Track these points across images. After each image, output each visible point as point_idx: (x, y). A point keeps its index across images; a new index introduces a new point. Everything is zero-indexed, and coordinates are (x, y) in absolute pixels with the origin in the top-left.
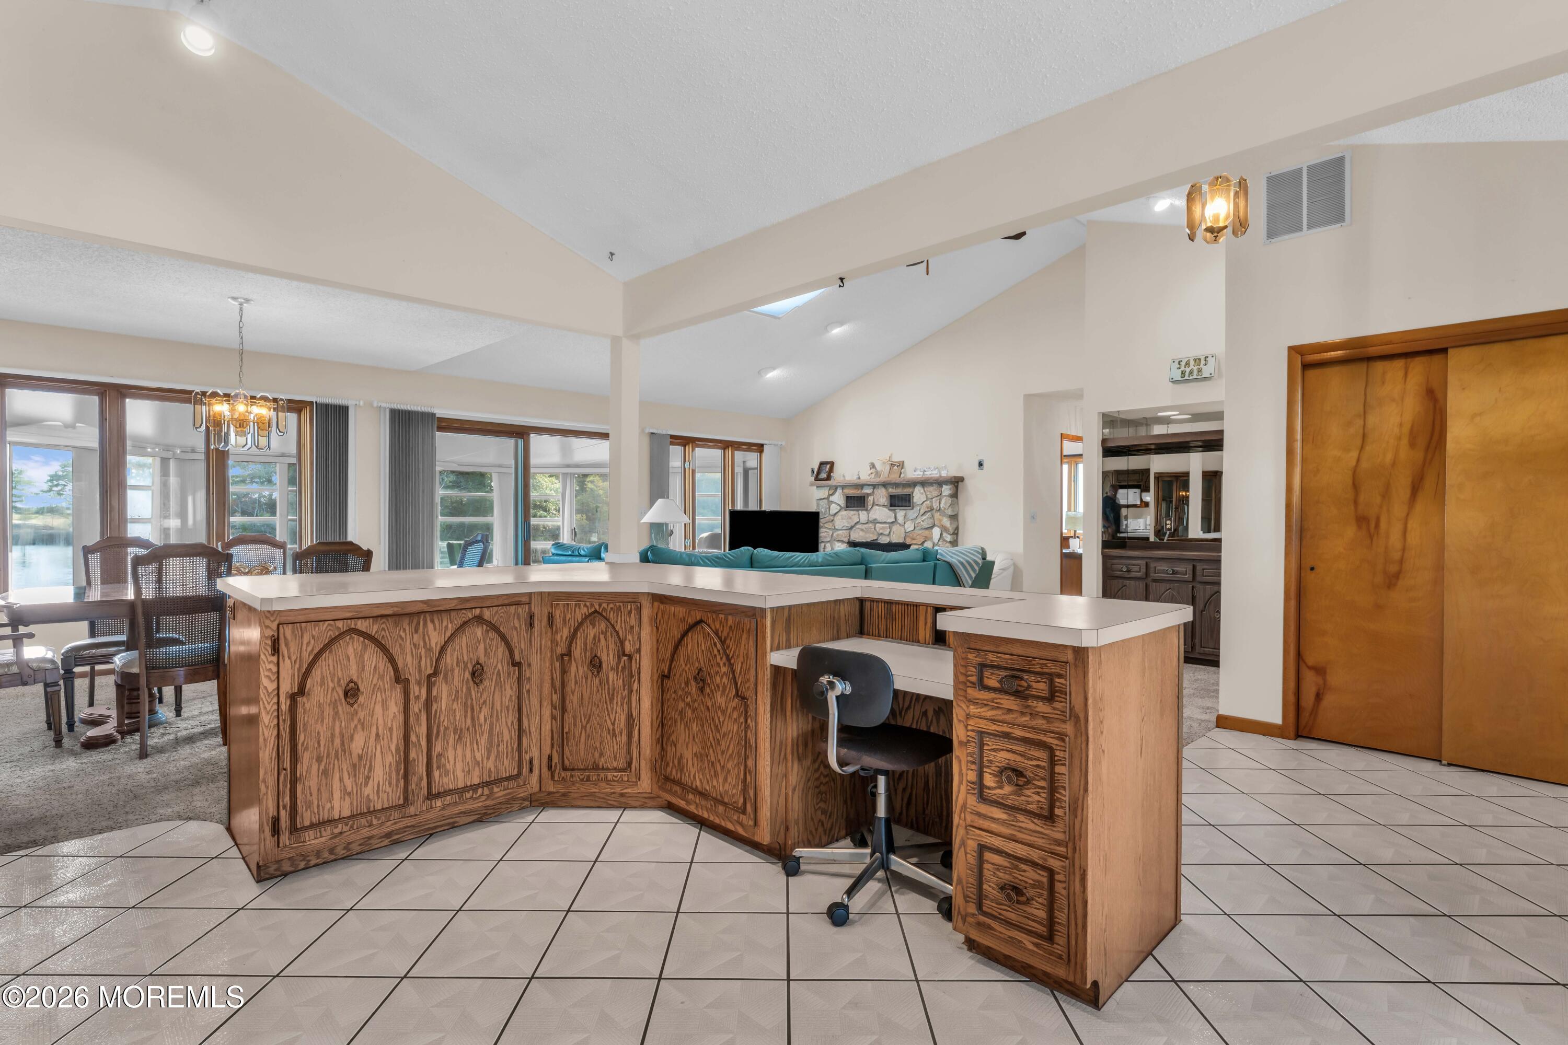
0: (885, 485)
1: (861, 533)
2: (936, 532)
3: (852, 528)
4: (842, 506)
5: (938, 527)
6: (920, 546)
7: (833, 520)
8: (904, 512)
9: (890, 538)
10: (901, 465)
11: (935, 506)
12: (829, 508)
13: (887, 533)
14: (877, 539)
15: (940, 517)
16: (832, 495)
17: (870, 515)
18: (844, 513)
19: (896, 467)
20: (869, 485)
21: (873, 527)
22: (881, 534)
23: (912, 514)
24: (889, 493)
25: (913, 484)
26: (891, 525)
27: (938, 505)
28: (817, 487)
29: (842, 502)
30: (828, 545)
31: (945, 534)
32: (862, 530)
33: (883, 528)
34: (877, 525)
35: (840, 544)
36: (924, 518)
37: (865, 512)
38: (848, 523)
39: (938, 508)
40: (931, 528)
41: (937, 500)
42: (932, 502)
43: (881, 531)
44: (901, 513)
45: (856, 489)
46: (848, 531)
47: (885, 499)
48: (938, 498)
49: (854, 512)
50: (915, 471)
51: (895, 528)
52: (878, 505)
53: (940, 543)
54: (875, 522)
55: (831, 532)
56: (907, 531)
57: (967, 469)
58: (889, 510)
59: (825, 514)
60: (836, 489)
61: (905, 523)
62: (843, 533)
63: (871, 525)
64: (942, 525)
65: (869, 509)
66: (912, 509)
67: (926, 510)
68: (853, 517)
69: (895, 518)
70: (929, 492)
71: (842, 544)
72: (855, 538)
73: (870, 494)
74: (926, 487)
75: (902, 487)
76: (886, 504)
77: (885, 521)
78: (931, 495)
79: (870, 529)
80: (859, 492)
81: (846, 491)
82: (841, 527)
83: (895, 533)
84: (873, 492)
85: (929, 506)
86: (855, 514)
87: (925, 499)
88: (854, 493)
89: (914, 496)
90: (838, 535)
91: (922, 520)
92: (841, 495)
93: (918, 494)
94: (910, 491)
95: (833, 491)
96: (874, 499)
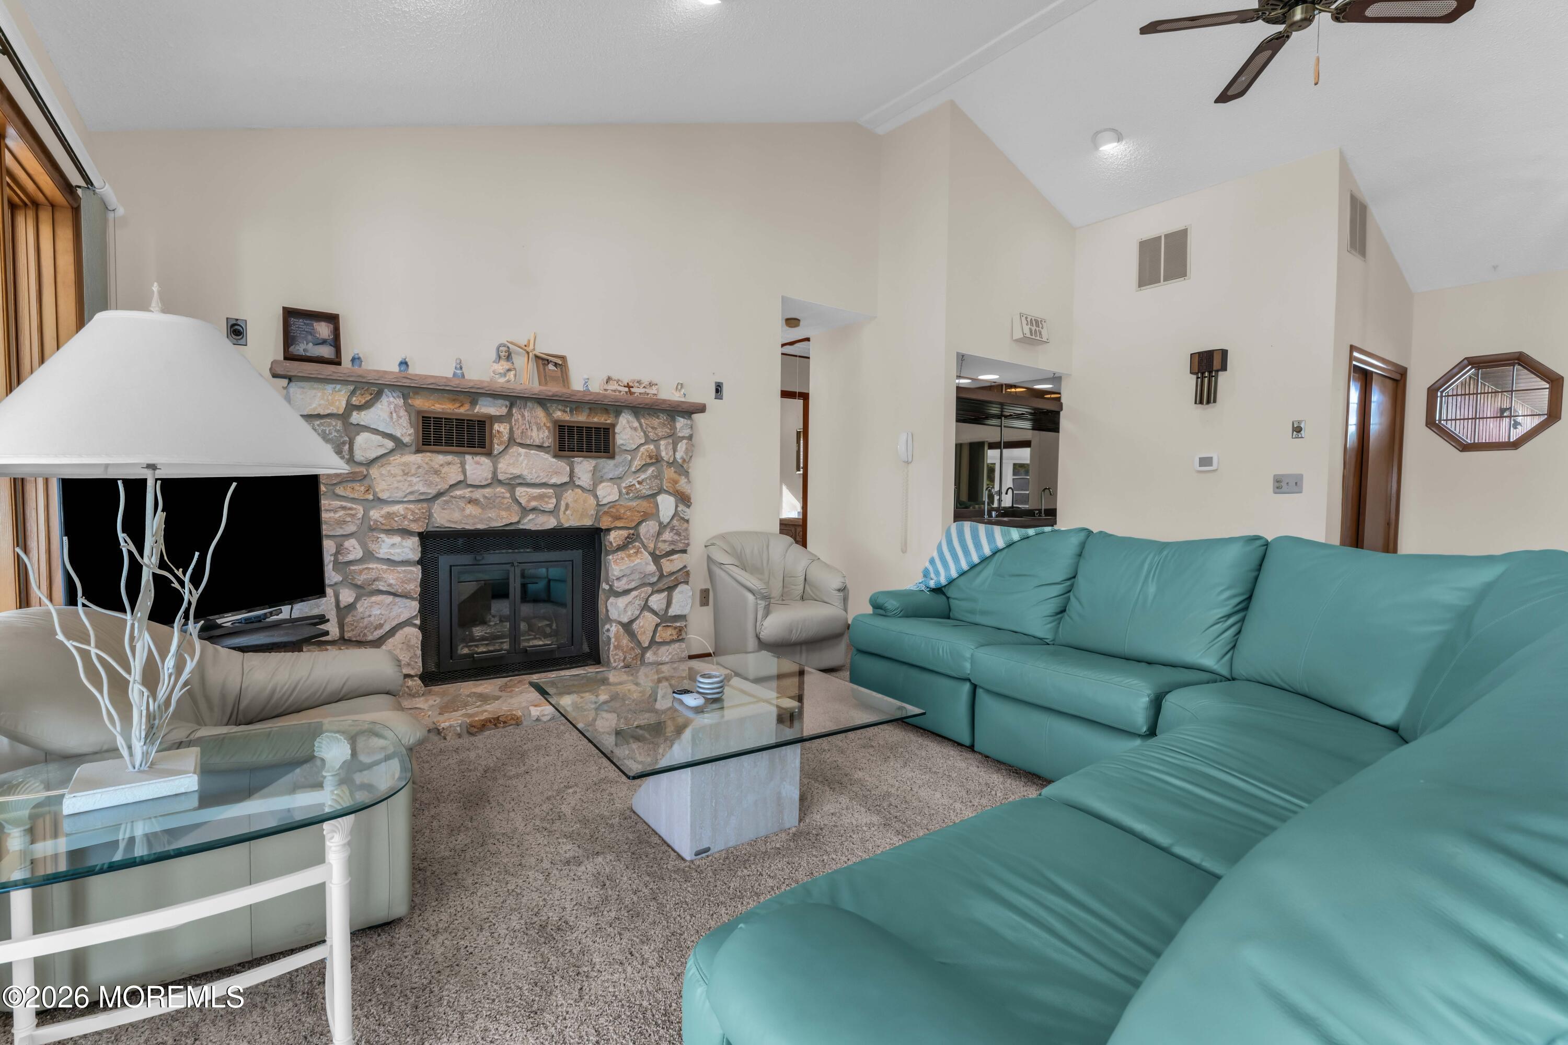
0: (542, 401)
1: (470, 509)
2: (665, 503)
3: (436, 496)
4: (406, 440)
5: (670, 494)
6: (632, 532)
7: (365, 477)
8: (593, 462)
9: (557, 517)
10: (561, 363)
11: (666, 453)
12: (351, 443)
13: (551, 507)
14: (518, 522)
15: (675, 476)
16: (360, 408)
17: (500, 466)
18: (410, 459)
19: (551, 367)
20: (495, 397)
21: (506, 495)
22: (534, 509)
23: (609, 467)
24: (554, 420)
25: (616, 408)
26: (559, 491)
27: (671, 453)
28: (298, 381)
29: (405, 430)
32: (471, 501)
33: (541, 497)
34: (520, 491)
35: (397, 539)
36: (643, 476)
37: (484, 460)
38: (429, 484)
39: (672, 459)
40: (654, 496)
41: (668, 443)
42: (658, 448)
43: (534, 504)
44: (584, 467)
45: (452, 399)
46: (423, 504)
47: (543, 432)
48: (671, 440)
49: (449, 458)
50: (607, 383)
51: (569, 496)
52: (522, 445)
53: (675, 522)
54: (514, 483)
55: (360, 509)
56: (604, 502)
57: (701, 393)
58: (554, 457)
60: (378, 395)
61: (595, 485)
62: (407, 508)
63: (500, 490)
64: (677, 491)
65: (496, 452)
66: (612, 457)
67: (648, 461)
68: (444, 470)
69: (572, 474)
70: (652, 428)
71: (403, 538)
72: (456, 523)
73: (499, 419)
74: (641, 417)
75: (588, 411)
76: (546, 444)
77: (544, 481)
78: (657, 434)
79: (504, 498)
80: (463, 410)
81: (421, 403)
82: (398, 495)
83: (571, 505)
84: (509, 414)
85: (654, 454)
86: (449, 464)
87: (643, 441)
88: (449, 411)
89: (616, 431)
90: (389, 516)
91: (639, 479)
92: (403, 413)
93: (629, 429)
94: (609, 422)
95: (369, 398)
96: (511, 431)
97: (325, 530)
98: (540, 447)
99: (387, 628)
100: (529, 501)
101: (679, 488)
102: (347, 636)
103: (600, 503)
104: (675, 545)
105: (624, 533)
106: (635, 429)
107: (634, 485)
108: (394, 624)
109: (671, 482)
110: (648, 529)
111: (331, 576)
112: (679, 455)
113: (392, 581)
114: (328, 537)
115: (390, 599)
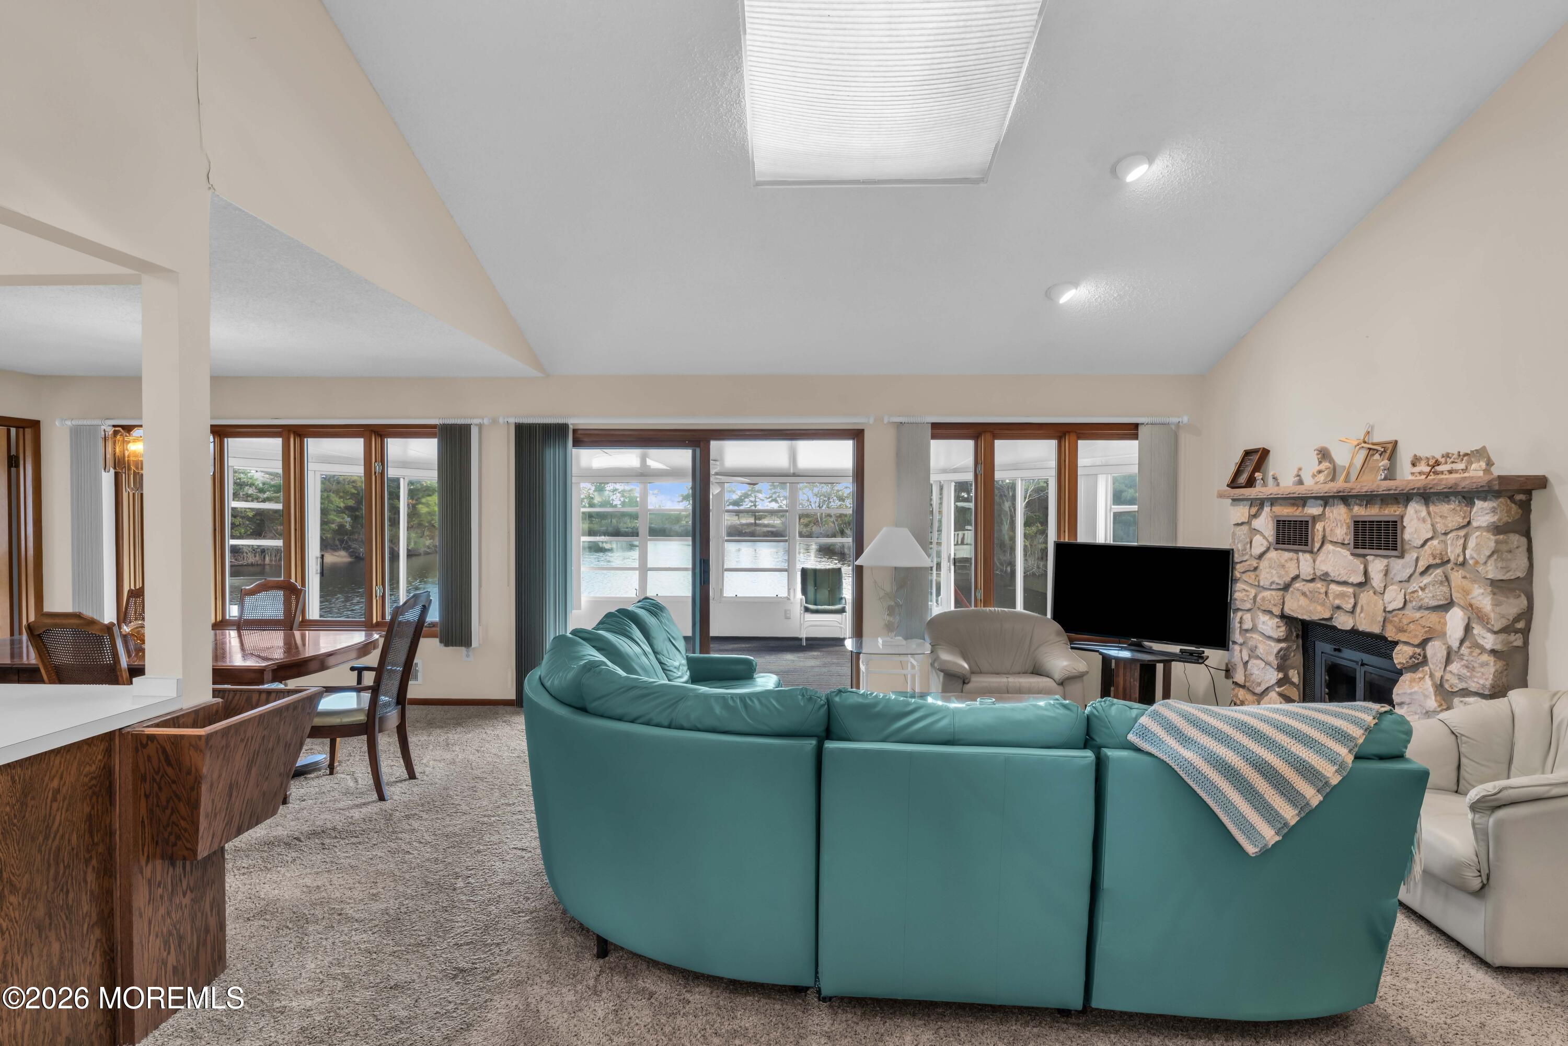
0: (1345, 499)
1: (1303, 601)
2: (1455, 620)
3: (1286, 587)
4: (1271, 539)
5: (1462, 608)
7: (1256, 569)
8: (1385, 561)
9: (1355, 619)
11: (1453, 552)
12: (1251, 542)
13: (1349, 607)
14: (1331, 619)
15: (1465, 583)
16: (1255, 516)
17: (1317, 562)
18: (1273, 554)
19: (1377, 456)
20: (1316, 498)
21: (1323, 590)
22: (1339, 607)
23: (1401, 567)
24: (1352, 517)
25: (1404, 498)
26: (1358, 590)
27: (1459, 550)
28: (1234, 500)
29: (1271, 532)
30: (1247, 617)
31: (1476, 630)
32: (1304, 594)
33: (1342, 595)
34: (1332, 586)
35: (1266, 618)
36: (1426, 580)
37: (1307, 556)
38: (1280, 577)
39: (1461, 559)
40: (1445, 608)
41: (1458, 537)
42: (1445, 543)
43: (1337, 602)
44: (1377, 566)
45: (1293, 505)
46: (1282, 592)
47: (1344, 530)
48: (1462, 533)
49: (1291, 555)
50: (1414, 465)
51: (1365, 597)
52: (1332, 542)
53: (1464, 650)
54: (1325, 578)
55: (1253, 592)
56: (1389, 608)
58: (1352, 554)
59: (1243, 555)
60: (1263, 506)
61: (1385, 588)
62: (1272, 595)
63: (1319, 585)
64: (1471, 605)
65: (1316, 550)
66: (1402, 556)
67: (1432, 561)
68: (1287, 566)
69: (1366, 573)
70: (1441, 517)
71: (1270, 618)
72: (1293, 611)
73: (1319, 518)
74: (1431, 504)
75: (1379, 502)
76: (1346, 542)
77: (1343, 579)
78: (1446, 526)
79: (1320, 593)
80: (1299, 513)
81: (1278, 509)
82: (1267, 584)
83: (1365, 608)
84: (1323, 514)
85: (1438, 552)
86: (1291, 559)
87: (1430, 535)
88: (1291, 514)
89: (1405, 524)
90: (1263, 599)
91: (1422, 585)
92: (1270, 519)
93: (1415, 521)
94: (1397, 513)
95: (1256, 508)
96: (1324, 529)
97: (1237, 604)
98: (1342, 544)
100: (1334, 599)
101: (1473, 602)
102: (1247, 684)
103: (1387, 610)
104: (1466, 682)
105: (1409, 650)
107: (1416, 591)
108: (1267, 685)
109: (1461, 591)
110: (1436, 651)
111: (1236, 636)
112: (1467, 556)
113: (1261, 651)
114: (1239, 610)
115: (1263, 664)
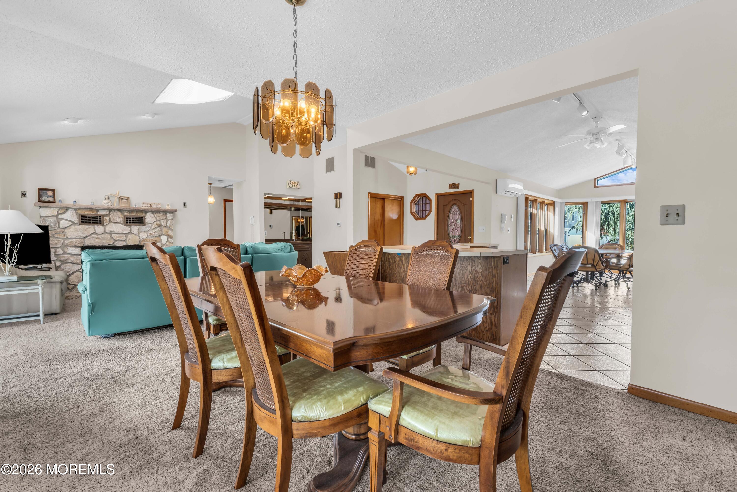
0: (120, 210)
1: (97, 240)
2: (164, 238)
3: (86, 237)
4: (76, 222)
5: (165, 235)
7: (64, 232)
8: (138, 227)
9: (126, 242)
10: (128, 199)
11: (163, 224)
12: (60, 223)
13: (124, 239)
14: (113, 243)
15: (167, 230)
16: (61, 214)
17: (106, 228)
18: (77, 227)
19: (124, 200)
20: (104, 209)
21: (109, 236)
22: (118, 240)
23: (143, 228)
24: (125, 216)
25: (146, 212)
26: (126, 235)
27: (165, 224)
28: (42, 207)
29: (76, 219)
30: (59, 250)
31: (169, 239)
32: (97, 238)
33: (120, 237)
34: (113, 235)
35: (74, 248)
36: (155, 231)
37: (101, 227)
38: (83, 234)
40: (160, 236)
41: (164, 221)
42: (160, 222)
43: (118, 239)
44: (135, 228)
45: (91, 211)
46: (82, 239)
47: (121, 219)
49: (90, 226)
50: (143, 204)
51: (130, 236)
52: (113, 222)
53: (167, 243)
54: (111, 233)
55: (62, 241)
56: (142, 238)
57: (178, 206)
58: (125, 225)
59: (56, 227)
60: (67, 209)
61: (139, 233)
62: (77, 240)
63: (107, 235)
64: (168, 234)
65: (105, 225)
66: (145, 225)
68: (88, 230)
69: (131, 230)
70: (158, 217)
72: (92, 244)
73: (106, 215)
74: (154, 214)
75: (136, 212)
76: (122, 222)
78: (160, 218)
80: (94, 214)
81: (80, 212)
82: (74, 237)
83: (131, 239)
84: (109, 214)
85: (159, 224)
86: (90, 228)
87: (155, 220)
88: (89, 214)
89: (146, 218)
90: (71, 242)
92: (75, 215)
93: (150, 217)
94: (143, 215)
95: (64, 211)
96: (110, 219)
97: (51, 246)
98: (120, 223)
99: (71, 272)
100: (116, 238)
106: (153, 217)
108: (73, 271)
111: (53, 258)
112: (168, 224)
113: (72, 260)
114: (52, 248)
115: (72, 264)
